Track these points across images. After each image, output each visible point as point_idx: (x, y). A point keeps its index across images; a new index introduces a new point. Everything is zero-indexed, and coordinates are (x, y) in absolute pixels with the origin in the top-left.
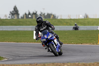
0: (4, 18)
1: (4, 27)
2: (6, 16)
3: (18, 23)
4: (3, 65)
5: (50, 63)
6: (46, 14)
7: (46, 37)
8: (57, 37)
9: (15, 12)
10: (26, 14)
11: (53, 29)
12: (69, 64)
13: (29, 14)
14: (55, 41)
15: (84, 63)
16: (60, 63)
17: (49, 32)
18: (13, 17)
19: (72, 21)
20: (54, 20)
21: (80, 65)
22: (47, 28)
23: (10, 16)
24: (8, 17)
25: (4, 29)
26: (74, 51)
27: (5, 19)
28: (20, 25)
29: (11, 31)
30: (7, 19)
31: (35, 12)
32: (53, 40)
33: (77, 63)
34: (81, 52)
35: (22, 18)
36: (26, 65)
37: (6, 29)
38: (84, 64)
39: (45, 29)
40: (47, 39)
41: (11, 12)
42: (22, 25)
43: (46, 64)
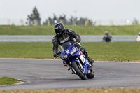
0: (20, 24)
1: (19, 36)
2: (22, 21)
3: (39, 31)
4: (18, 91)
5: (84, 87)
6: (78, 19)
7: (67, 52)
8: (85, 53)
9: (35, 16)
10: (50, 19)
11: (79, 41)
12: (111, 89)
13: (55, 18)
14: (82, 57)
15: (132, 88)
16: (98, 87)
17: (73, 46)
18: (32, 23)
19: (116, 29)
20: (90, 28)
21: (126, 90)
22: (71, 40)
23: (28, 22)
24: (24, 22)
25: (19, 40)
26: (118, 70)
27: (21, 26)
28: (42, 34)
29: (30, 43)
30: (24, 26)
31: (63, 16)
32: (78, 57)
33: (122, 88)
34: (128, 72)
35: (45, 24)
36: (50, 90)
37: (23, 40)
38: (132, 90)
39: (67, 41)
40: (69, 55)
41: (29, 16)
42: (45, 34)
43: (79, 90)
